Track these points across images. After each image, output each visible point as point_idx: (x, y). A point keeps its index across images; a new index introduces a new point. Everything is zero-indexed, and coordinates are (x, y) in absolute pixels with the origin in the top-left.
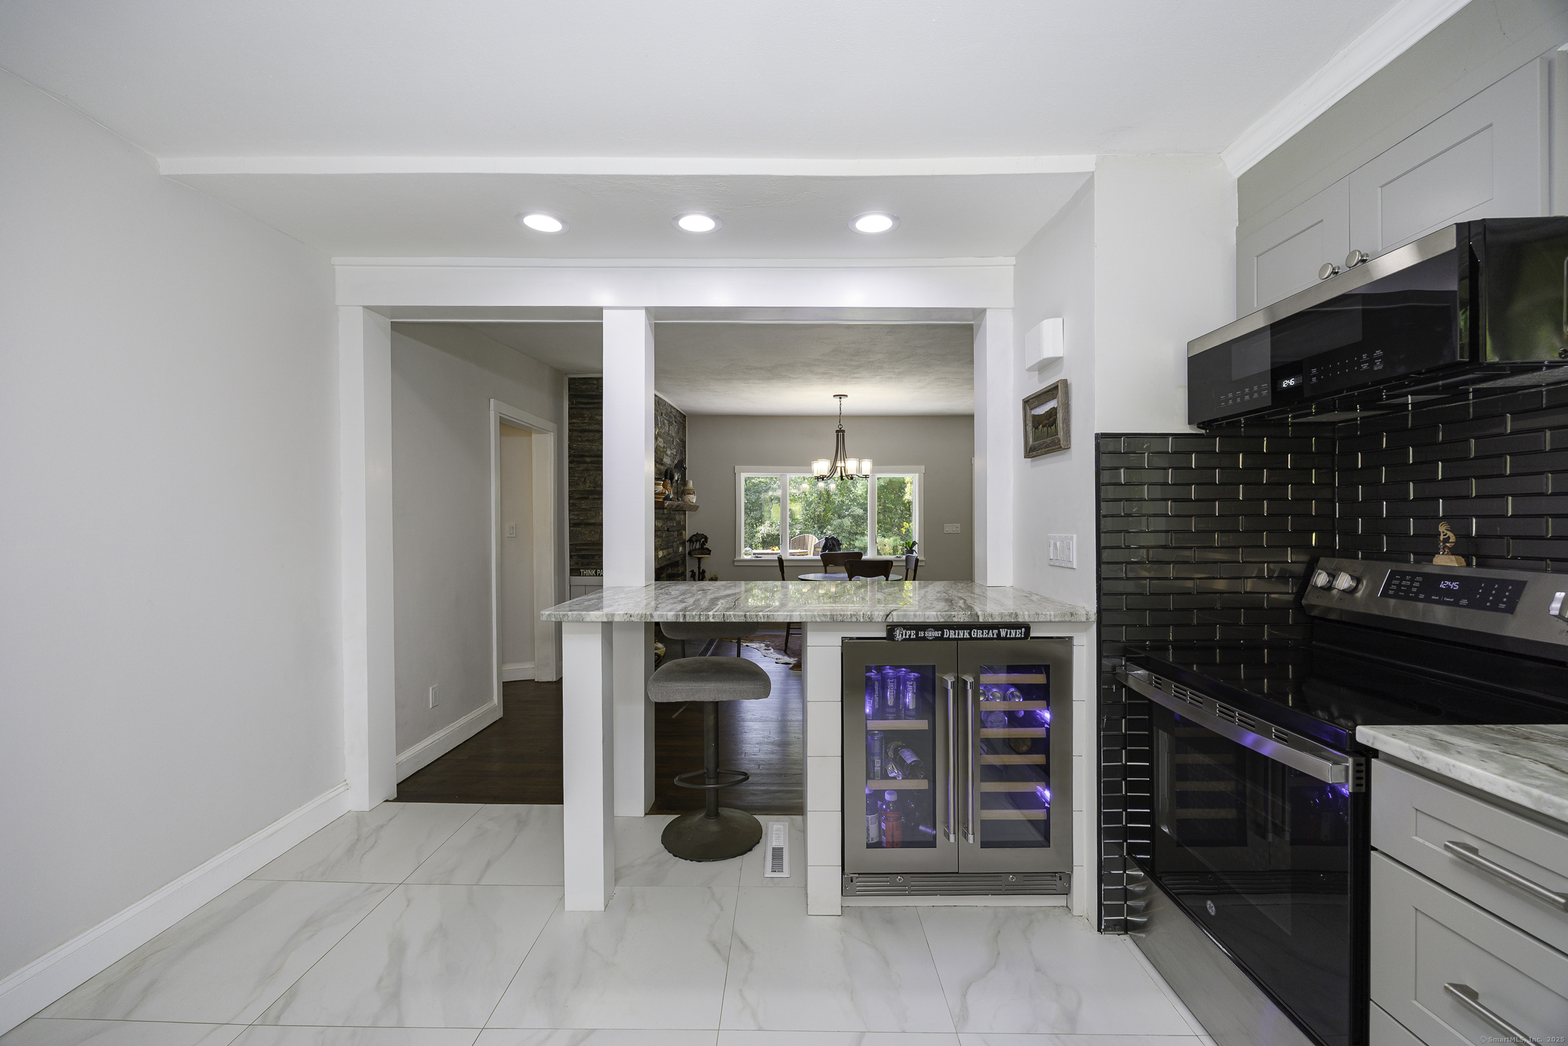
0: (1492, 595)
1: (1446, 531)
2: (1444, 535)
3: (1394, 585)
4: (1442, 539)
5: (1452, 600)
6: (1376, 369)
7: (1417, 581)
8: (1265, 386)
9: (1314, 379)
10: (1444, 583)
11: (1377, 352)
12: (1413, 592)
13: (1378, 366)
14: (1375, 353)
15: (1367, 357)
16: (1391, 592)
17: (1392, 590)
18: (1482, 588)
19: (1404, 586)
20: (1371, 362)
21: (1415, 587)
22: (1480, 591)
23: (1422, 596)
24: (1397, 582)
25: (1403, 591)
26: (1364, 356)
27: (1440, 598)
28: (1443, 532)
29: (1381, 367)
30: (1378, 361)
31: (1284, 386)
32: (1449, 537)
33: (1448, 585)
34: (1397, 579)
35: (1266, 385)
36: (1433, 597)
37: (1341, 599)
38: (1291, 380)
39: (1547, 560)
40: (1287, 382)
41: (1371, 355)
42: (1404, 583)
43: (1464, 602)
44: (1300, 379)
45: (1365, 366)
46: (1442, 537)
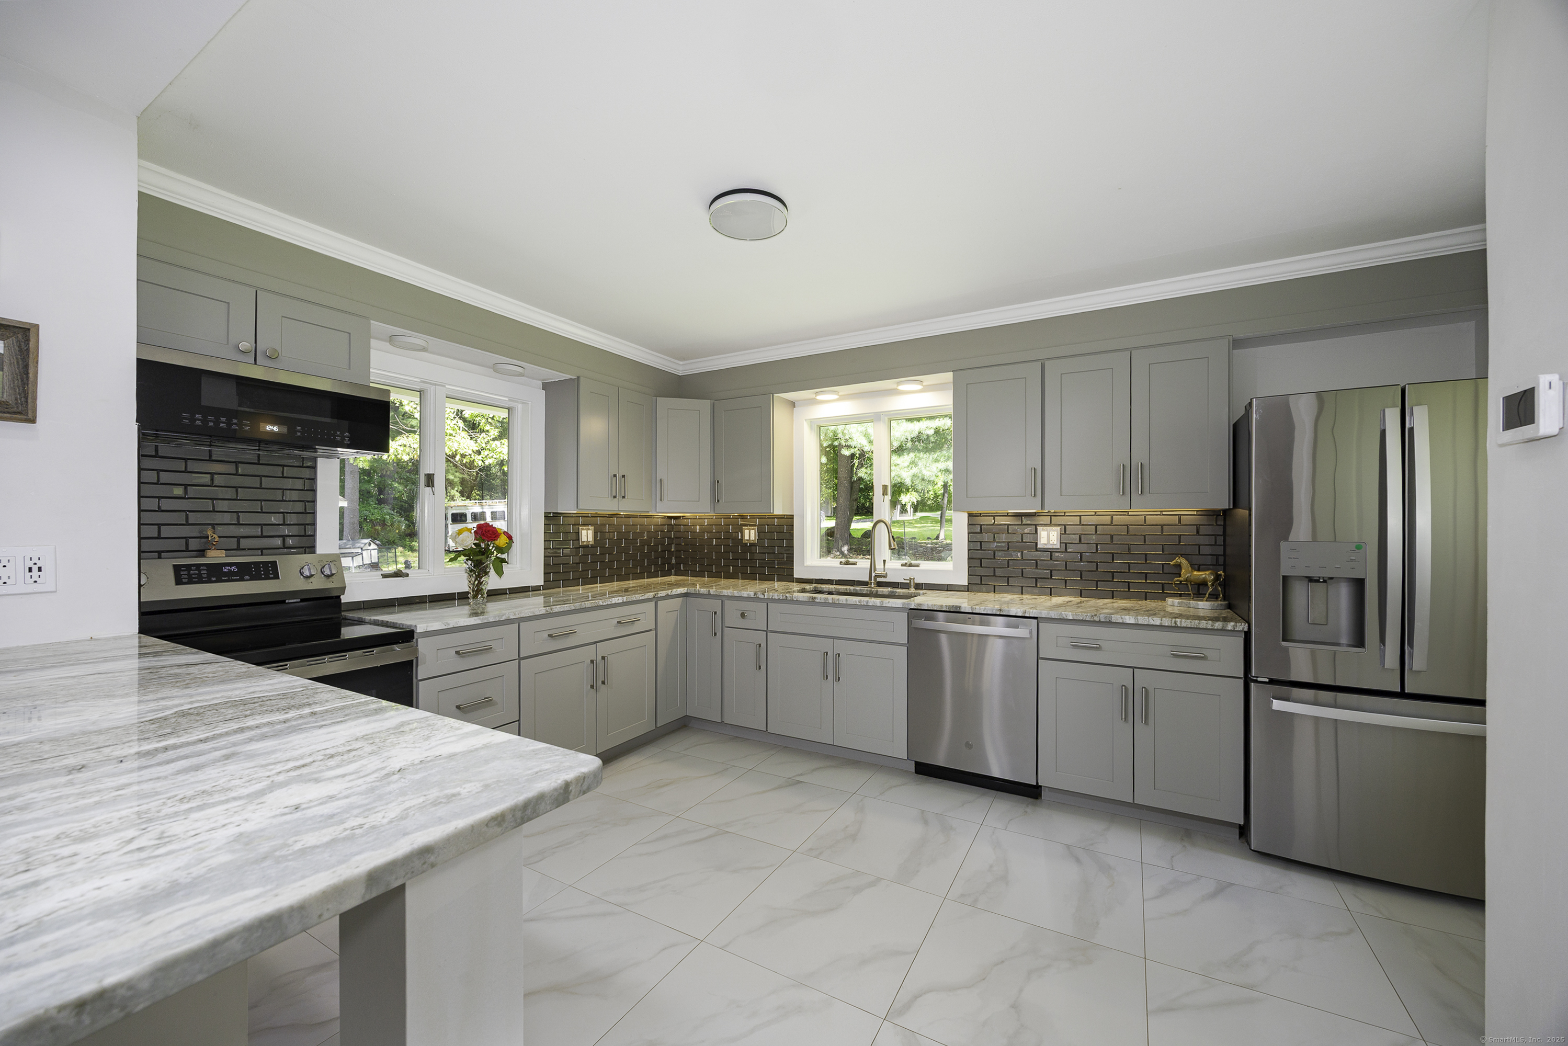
0: (262, 571)
1: (212, 534)
2: (211, 537)
3: (183, 575)
4: (210, 540)
5: (236, 578)
6: (345, 442)
7: (203, 570)
8: (247, 423)
9: (298, 433)
10: (225, 568)
13: (347, 441)
14: (346, 434)
15: (340, 434)
16: (183, 581)
17: (183, 579)
18: (252, 568)
19: (193, 575)
20: (343, 438)
21: (204, 574)
23: (214, 579)
24: (184, 573)
25: (193, 578)
26: (338, 433)
27: (228, 578)
29: (349, 443)
31: (268, 429)
32: (214, 538)
33: (228, 569)
34: (183, 571)
35: (249, 422)
36: (223, 578)
38: (275, 427)
39: (262, 549)
40: (271, 427)
41: (342, 433)
42: (192, 572)
43: (247, 577)
44: (285, 430)
45: (338, 439)
46: (210, 538)
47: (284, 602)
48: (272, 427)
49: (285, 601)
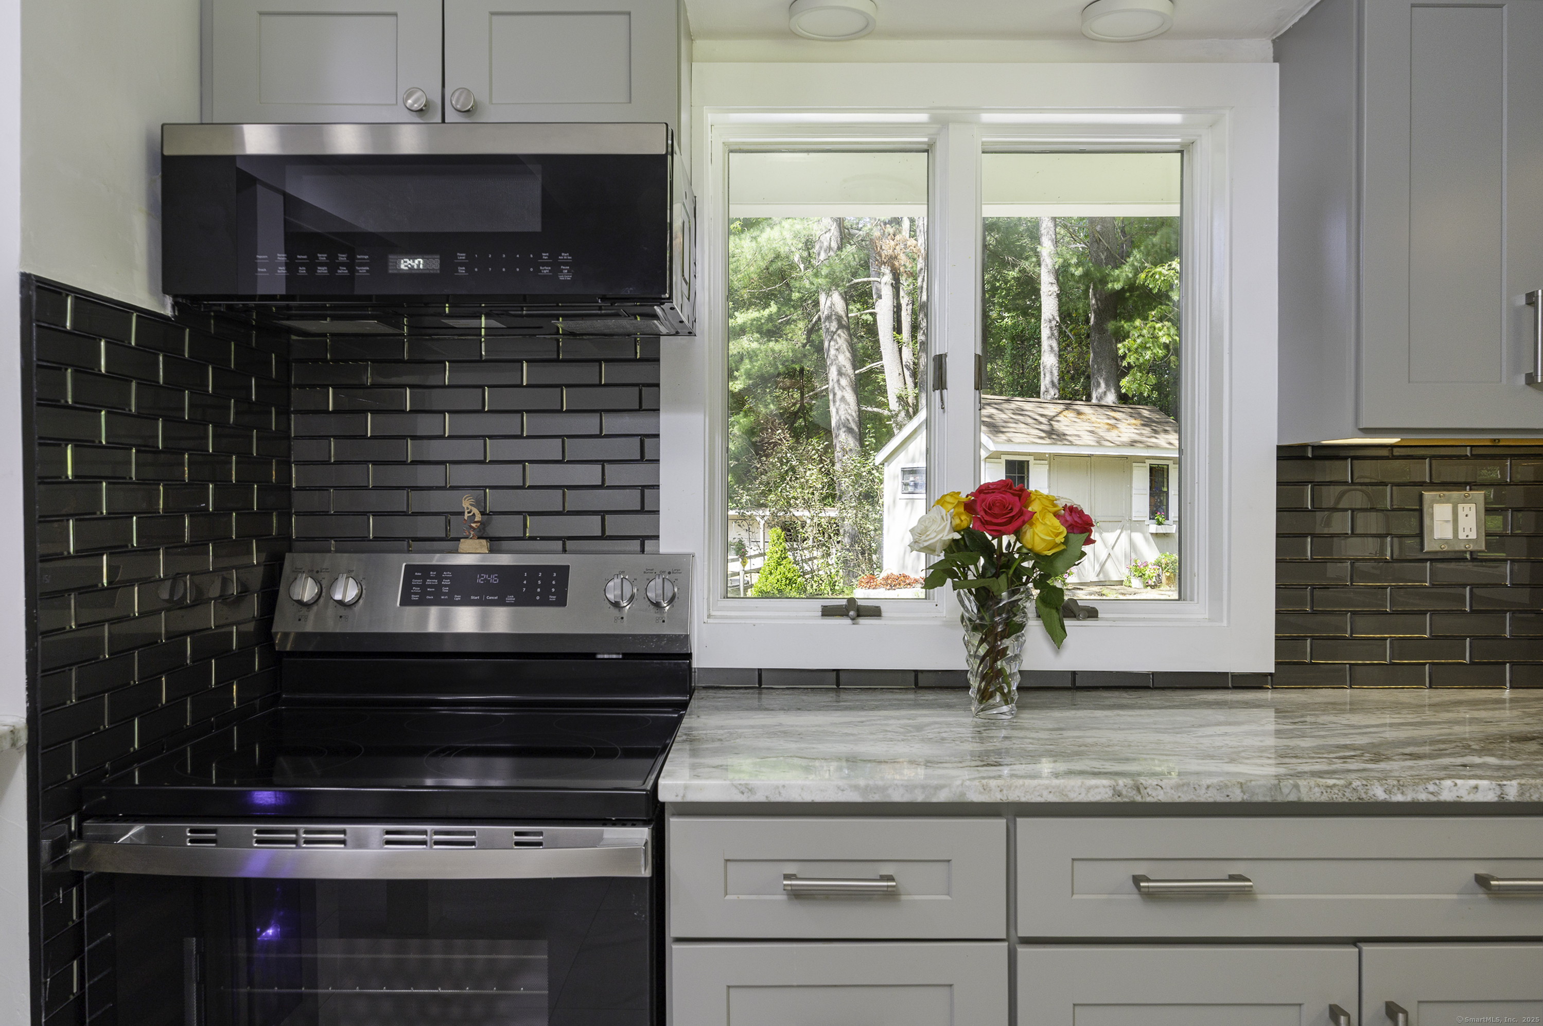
0: (539, 586)
1: (470, 507)
2: (469, 513)
3: (417, 586)
4: (466, 518)
5: (496, 598)
6: (562, 278)
7: (446, 578)
8: (364, 259)
9: (462, 270)
10: (481, 577)
11: (563, 254)
12: (445, 594)
13: (565, 275)
14: (561, 256)
15: (549, 257)
16: (415, 597)
17: (415, 594)
18: (525, 578)
19: (431, 586)
20: (556, 265)
21: (446, 586)
22: (525, 582)
23: (458, 598)
24: (419, 582)
25: (430, 593)
26: (545, 256)
27: (481, 598)
28: (468, 508)
29: (569, 278)
30: (565, 269)
31: (403, 267)
32: (474, 514)
33: (486, 579)
34: (418, 578)
35: (366, 257)
36: (472, 597)
37: (341, 617)
38: (416, 261)
39: (564, 539)
40: (409, 262)
41: (554, 256)
42: (429, 582)
43: (511, 598)
44: (435, 264)
45: (546, 270)
46: (466, 515)
47: (592, 656)
48: (411, 262)
49: (595, 654)
